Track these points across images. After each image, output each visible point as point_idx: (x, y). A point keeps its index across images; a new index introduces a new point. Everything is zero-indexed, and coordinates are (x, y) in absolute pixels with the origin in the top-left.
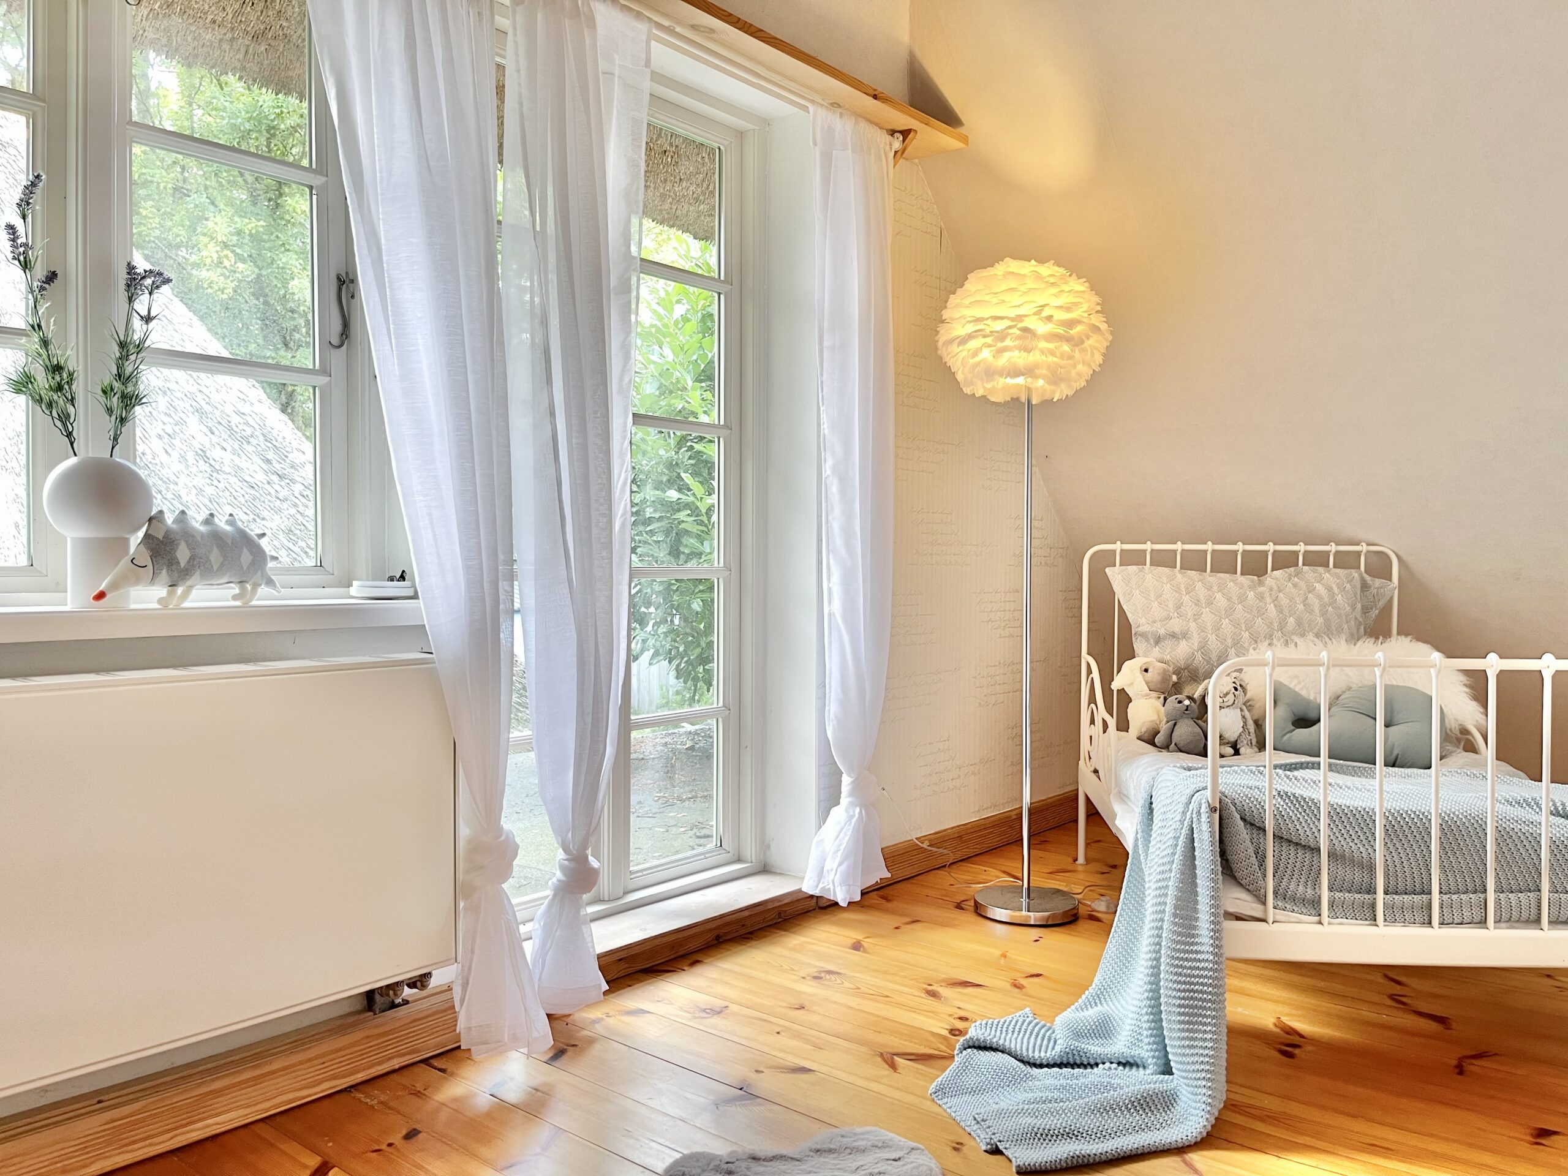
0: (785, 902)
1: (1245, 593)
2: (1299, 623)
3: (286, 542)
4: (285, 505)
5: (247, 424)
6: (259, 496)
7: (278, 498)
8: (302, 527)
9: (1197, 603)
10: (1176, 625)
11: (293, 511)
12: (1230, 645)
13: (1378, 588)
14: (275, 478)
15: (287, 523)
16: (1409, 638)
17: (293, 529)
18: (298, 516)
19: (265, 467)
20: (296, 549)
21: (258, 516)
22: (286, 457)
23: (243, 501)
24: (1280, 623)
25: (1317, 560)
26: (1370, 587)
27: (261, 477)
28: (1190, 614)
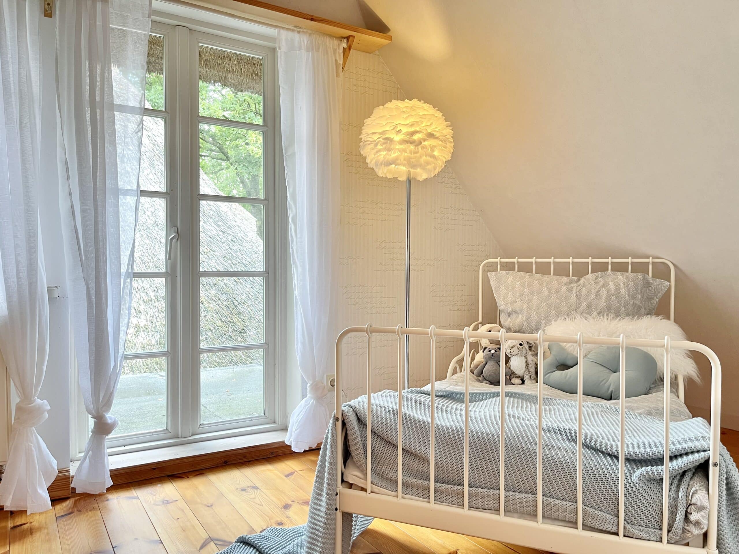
0: (274, 447)
1: (561, 287)
2: (589, 306)
3: (222, 261)
4: (224, 245)
5: (211, 209)
6: (213, 241)
7: (221, 242)
8: (231, 254)
9: (532, 293)
10: (517, 306)
11: (227, 247)
12: (542, 319)
13: (657, 285)
14: (221, 233)
15: (224, 253)
16: (660, 317)
17: (226, 255)
18: (230, 250)
19: (217, 228)
20: (226, 264)
21: (212, 250)
22: (227, 223)
23: (206, 243)
24: (576, 306)
25: (621, 268)
26: (652, 284)
27: (215, 232)
28: (527, 299)
